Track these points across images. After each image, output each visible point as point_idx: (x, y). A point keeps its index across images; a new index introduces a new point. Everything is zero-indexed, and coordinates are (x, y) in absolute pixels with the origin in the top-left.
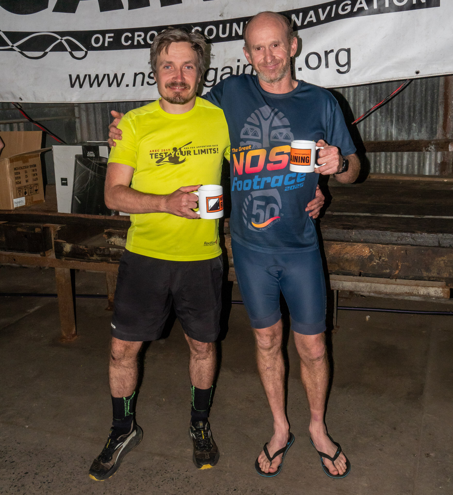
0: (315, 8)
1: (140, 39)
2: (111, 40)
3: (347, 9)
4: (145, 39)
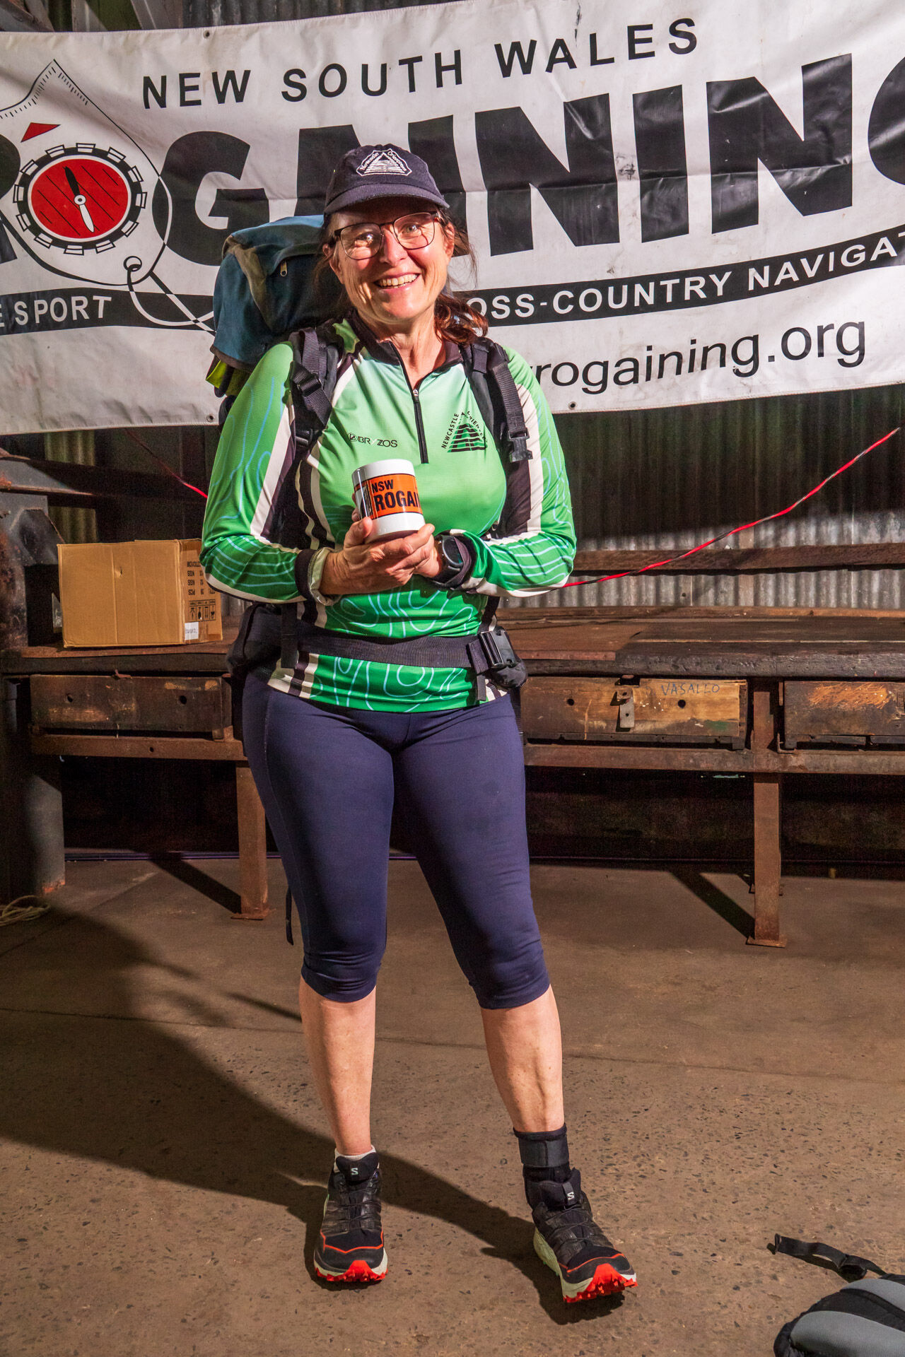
0: (795, 258)
3: (858, 259)
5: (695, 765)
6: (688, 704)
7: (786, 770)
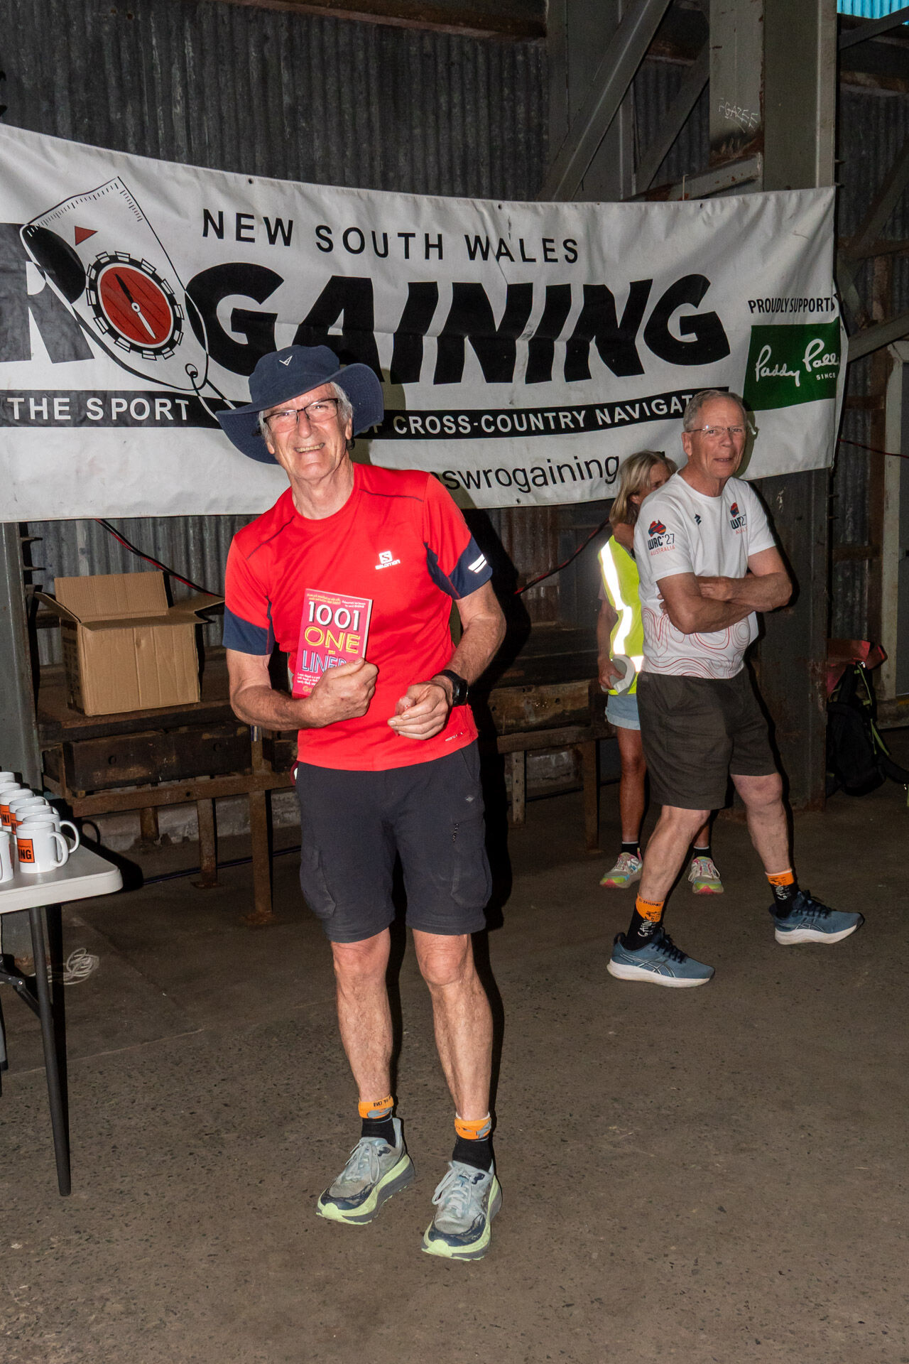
0: (622, 405)
1: (418, 425)
3: (662, 410)
4: (423, 426)
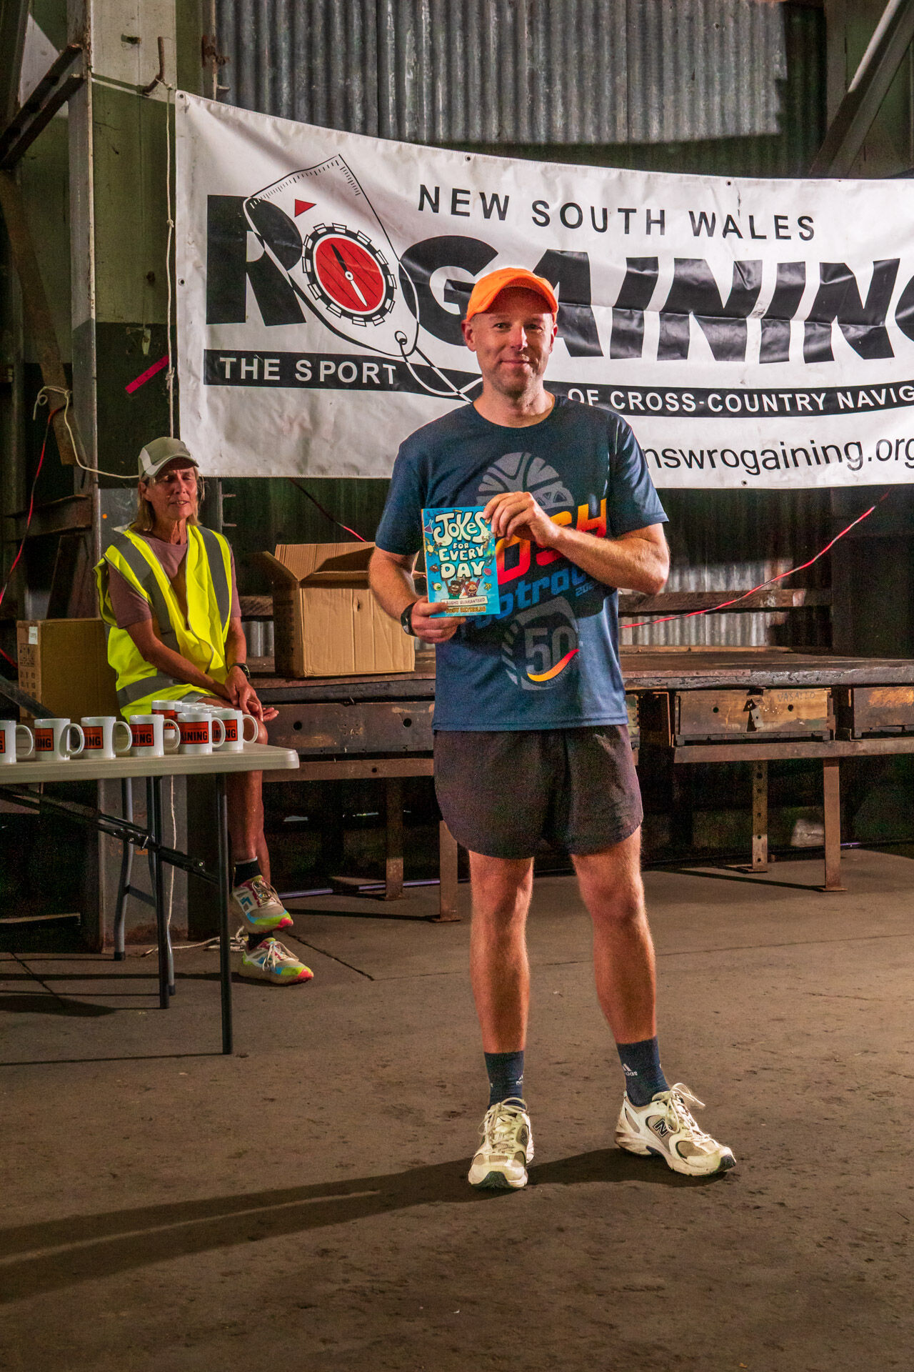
0: (867, 389)
1: (637, 402)
2: (596, 399)
4: (643, 402)
5: (798, 754)
6: (795, 709)
7: (855, 754)
